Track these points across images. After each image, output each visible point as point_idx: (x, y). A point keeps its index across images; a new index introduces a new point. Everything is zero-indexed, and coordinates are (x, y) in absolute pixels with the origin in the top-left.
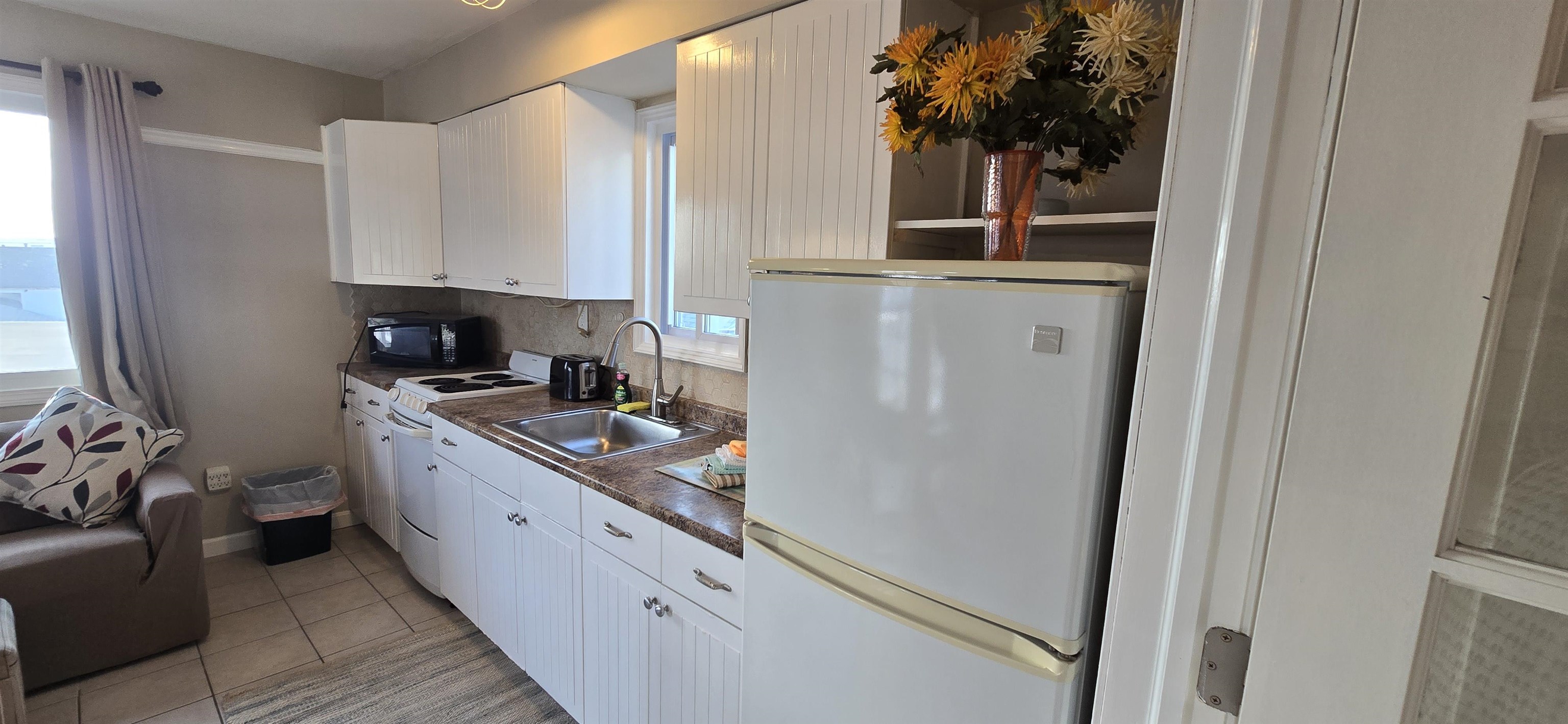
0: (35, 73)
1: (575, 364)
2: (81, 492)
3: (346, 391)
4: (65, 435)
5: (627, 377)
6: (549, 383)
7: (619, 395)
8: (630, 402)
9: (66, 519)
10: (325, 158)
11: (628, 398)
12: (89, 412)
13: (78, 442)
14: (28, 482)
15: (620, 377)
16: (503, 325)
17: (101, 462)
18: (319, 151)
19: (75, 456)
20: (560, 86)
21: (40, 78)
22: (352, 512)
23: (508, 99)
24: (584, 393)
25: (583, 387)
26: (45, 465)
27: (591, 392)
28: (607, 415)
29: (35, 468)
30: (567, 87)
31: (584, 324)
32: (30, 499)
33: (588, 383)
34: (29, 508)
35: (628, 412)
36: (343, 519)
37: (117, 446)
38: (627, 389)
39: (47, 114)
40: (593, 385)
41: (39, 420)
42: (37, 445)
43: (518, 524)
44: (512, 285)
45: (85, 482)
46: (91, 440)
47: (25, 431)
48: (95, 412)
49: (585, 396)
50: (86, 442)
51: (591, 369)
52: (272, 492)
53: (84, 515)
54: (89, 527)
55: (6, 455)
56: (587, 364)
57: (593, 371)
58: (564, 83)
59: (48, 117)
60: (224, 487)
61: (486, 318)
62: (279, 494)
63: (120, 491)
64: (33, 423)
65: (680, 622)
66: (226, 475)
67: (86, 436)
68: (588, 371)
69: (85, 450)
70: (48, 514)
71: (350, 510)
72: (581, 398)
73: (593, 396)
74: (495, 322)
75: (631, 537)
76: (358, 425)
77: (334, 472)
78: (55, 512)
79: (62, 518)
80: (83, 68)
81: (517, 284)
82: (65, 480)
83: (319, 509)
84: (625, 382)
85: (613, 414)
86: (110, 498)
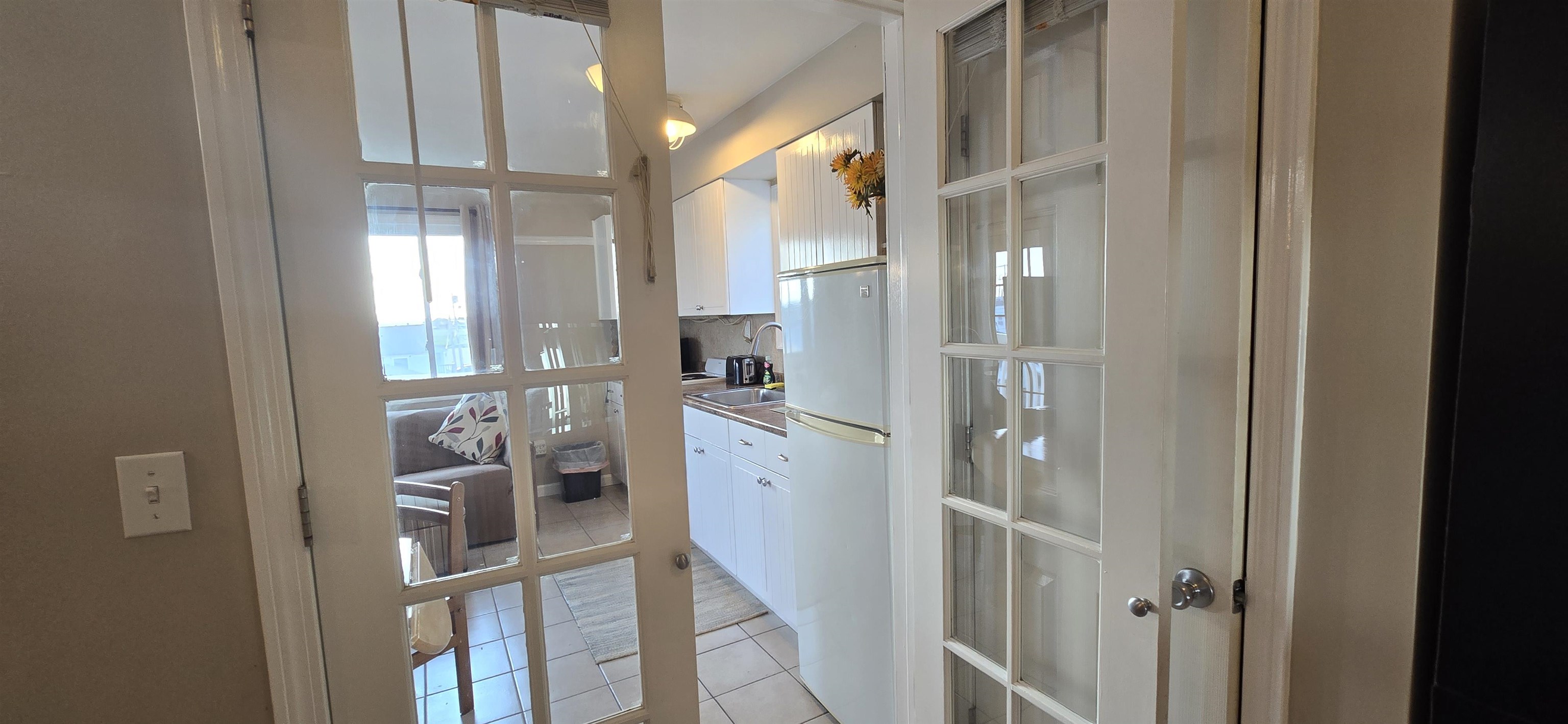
0: (457, 213)
1: (740, 360)
2: (480, 444)
3: (608, 391)
4: (472, 412)
5: (771, 366)
6: (725, 377)
7: (767, 378)
8: (774, 382)
9: (473, 460)
10: (594, 241)
11: (773, 380)
12: (482, 400)
13: (478, 418)
14: (457, 438)
15: (766, 366)
16: (702, 342)
17: (488, 427)
18: (591, 237)
19: (477, 424)
20: (721, 180)
21: (459, 215)
22: (613, 476)
23: (694, 191)
24: (746, 379)
25: (745, 376)
26: (464, 429)
27: (751, 379)
28: (758, 392)
29: (459, 430)
30: (726, 180)
31: (748, 334)
32: (458, 447)
33: (749, 373)
34: (457, 453)
35: (771, 388)
36: (607, 479)
37: (494, 419)
38: (772, 374)
39: (462, 233)
40: (752, 374)
41: (461, 404)
42: (461, 417)
43: (699, 453)
44: (700, 310)
45: (481, 439)
46: (484, 415)
47: (455, 411)
48: (485, 400)
49: (748, 382)
50: (481, 417)
51: (750, 363)
52: (568, 454)
53: (481, 457)
54: (483, 464)
55: (448, 423)
56: (748, 360)
57: (752, 364)
58: (723, 178)
59: (463, 236)
60: (543, 453)
61: (691, 339)
62: (572, 456)
63: (497, 445)
64: (458, 406)
65: (775, 488)
66: (543, 445)
67: (481, 413)
68: (749, 365)
69: (481, 421)
70: (465, 456)
71: (611, 474)
72: (744, 383)
73: (752, 382)
74: (697, 341)
75: (751, 445)
76: (615, 412)
77: (602, 444)
78: (469, 457)
79: (472, 459)
80: (477, 206)
81: (702, 309)
82: (473, 437)
83: (594, 467)
84: (770, 369)
85: (762, 391)
86: (492, 449)
